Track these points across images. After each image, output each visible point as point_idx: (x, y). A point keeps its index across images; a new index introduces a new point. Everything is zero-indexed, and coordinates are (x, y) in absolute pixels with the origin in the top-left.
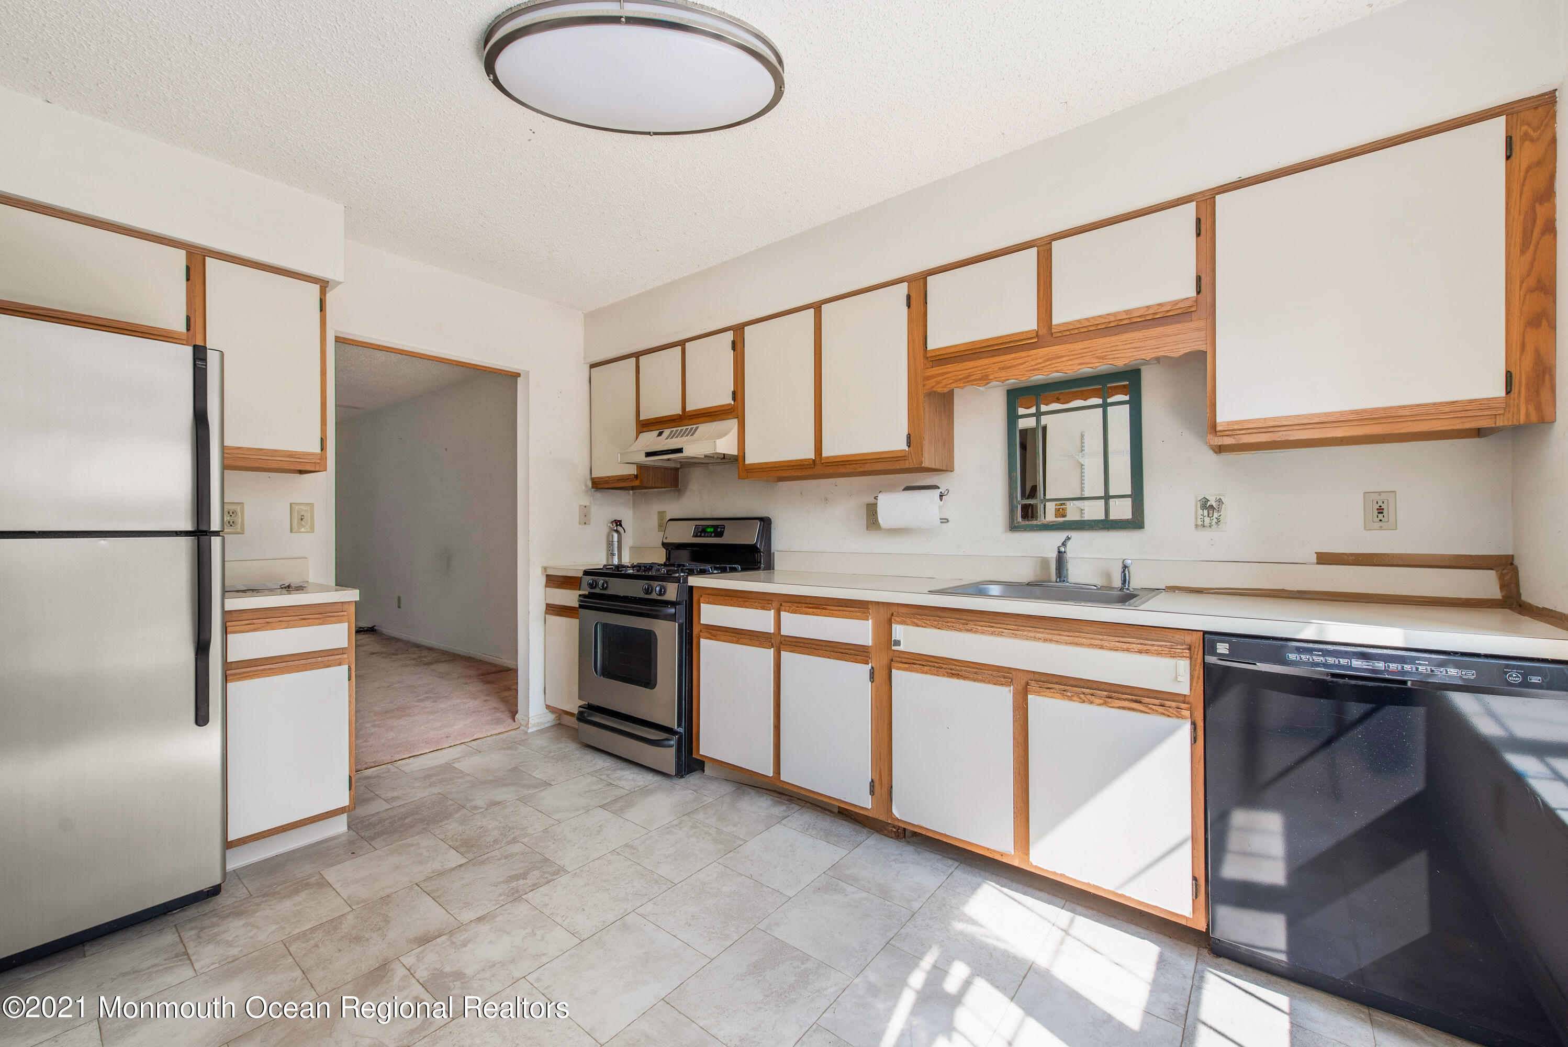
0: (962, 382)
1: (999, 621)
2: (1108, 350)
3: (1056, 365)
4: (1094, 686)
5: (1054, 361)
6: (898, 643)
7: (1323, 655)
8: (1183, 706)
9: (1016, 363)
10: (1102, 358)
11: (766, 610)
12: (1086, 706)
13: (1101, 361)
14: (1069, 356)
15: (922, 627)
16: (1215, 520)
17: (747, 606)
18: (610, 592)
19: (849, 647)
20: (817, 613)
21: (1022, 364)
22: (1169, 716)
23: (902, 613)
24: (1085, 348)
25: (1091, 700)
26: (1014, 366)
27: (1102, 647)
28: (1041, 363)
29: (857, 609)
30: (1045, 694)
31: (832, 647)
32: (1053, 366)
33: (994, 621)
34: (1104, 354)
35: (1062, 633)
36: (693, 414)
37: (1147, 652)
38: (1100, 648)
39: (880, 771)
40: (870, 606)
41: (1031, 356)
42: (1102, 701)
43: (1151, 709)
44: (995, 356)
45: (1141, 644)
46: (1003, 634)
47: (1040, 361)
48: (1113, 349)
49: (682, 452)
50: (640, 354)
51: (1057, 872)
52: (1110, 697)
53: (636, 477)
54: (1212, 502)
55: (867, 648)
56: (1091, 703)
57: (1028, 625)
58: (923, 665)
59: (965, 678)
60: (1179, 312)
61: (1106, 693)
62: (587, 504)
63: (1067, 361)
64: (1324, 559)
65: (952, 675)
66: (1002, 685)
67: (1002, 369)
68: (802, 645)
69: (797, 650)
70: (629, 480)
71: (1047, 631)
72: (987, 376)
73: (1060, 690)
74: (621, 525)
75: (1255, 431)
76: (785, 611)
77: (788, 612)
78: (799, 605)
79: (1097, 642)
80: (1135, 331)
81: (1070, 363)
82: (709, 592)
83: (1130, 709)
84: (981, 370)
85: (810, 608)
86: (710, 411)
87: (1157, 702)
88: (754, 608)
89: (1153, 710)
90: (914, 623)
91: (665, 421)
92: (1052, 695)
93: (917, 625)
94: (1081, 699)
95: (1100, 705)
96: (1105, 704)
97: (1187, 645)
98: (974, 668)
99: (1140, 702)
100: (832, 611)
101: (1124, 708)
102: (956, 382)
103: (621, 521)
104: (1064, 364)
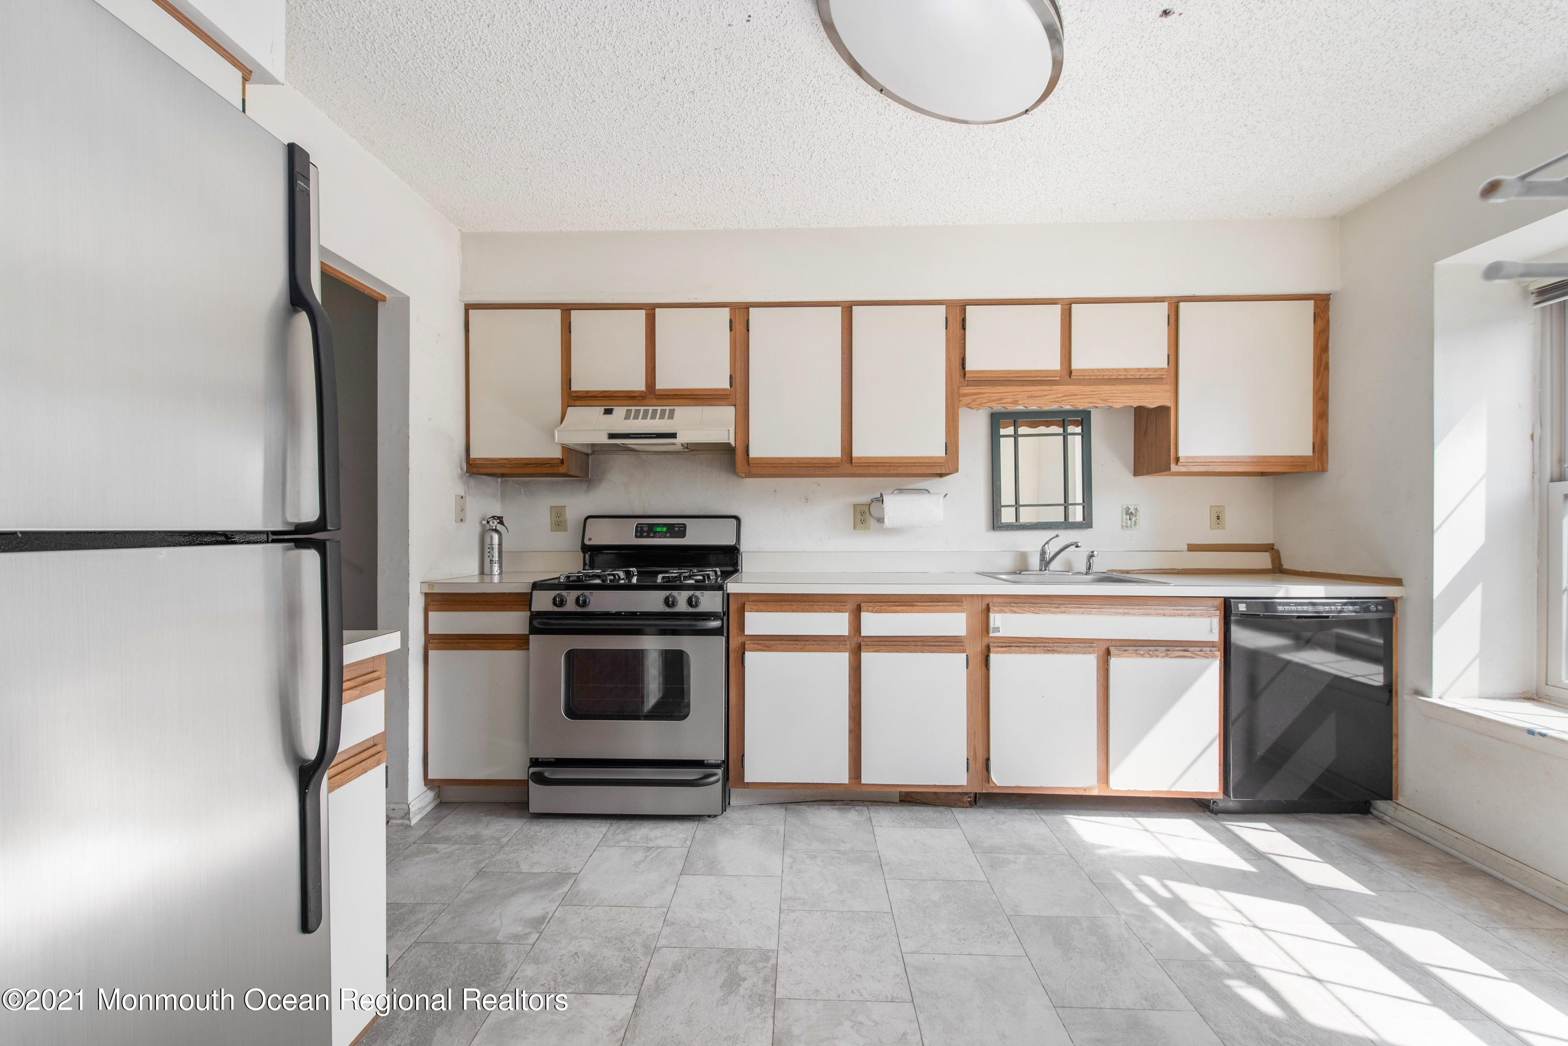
0: (995, 403)
1: (1084, 603)
2: (1109, 395)
3: (1072, 400)
4: (1156, 644)
5: (1070, 398)
6: (997, 629)
7: (1295, 606)
8: (1213, 649)
9: (1040, 394)
10: (1105, 400)
11: (842, 612)
12: (1154, 660)
13: (1104, 402)
14: (1081, 395)
15: (1020, 613)
16: (1134, 523)
17: (816, 610)
18: (591, 608)
19: (940, 639)
20: (907, 610)
21: (1045, 396)
22: (1207, 657)
23: (997, 603)
24: (1093, 391)
25: (1157, 654)
26: (1040, 396)
27: (1164, 615)
28: (1061, 397)
29: (947, 603)
30: (1125, 655)
31: (921, 641)
32: (1070, 401)
33: (1080, 603)
34: (1107, 398)
35: (1134, 607)
36: (667, 393)
37: (1194, 615)
38: (1163, 616)
39: (975, 747)
40: (964, 599)
41: (1053, 390)
42: (1164, 654)
43: (1196, 654)
44: (1024, 385)
45: (1188, 610)
46: (1092, 612)
47: (1060, 395)
48: (1112, 395)
49: (676, 438)
50: (573, 307)
51: (1131, 789)
52: (1168, 651)
53: (562, 461)
54: (1132, 510)
55: (960, 638)
56: (1158, 656)
57: (1108, 603)
58: (1019, 647)
59: (1059, 652)
60: (1156, 377)
61: (1165, 648)
62: (463, 494)
63: (1080, 399)
64: (1192, 548)
65: (1048, 651)
66: (1090, 653)
67: (1029, 397)
68: (886, 643)
69: (883, 649)
70: (548, 465)
71: (1124, 607)
72: (1017, 401)
73: (1133, 650)
74: (501, 523)
75: (1199, 464)
76: (867, 611)
77: (872, 612)
78: (883, 604)
79: (1161, 612)
80: (1127, 384)
81: (1082, 400)
82: (755, 598)
83: (1183, 657)
84: (1012, 396)
85: (897, 606)
86: (696, 393)
87: (1198, 649)
88: (825, 612)
89: (1198, 655)
90: (1012, 610)
91: (618, 397)
92: (1129, 655)
93: (1015, 612)
94: (1150, 655)
95: (1163, 657)
96: (1167, 656)
97: (1215, 607)
98: (1064, 643)
99: (1188, 651)
100: (924, 607)
101: (1179, 657)
102: (990, 402)
103: (502, 517)
104: (1078, 400)
